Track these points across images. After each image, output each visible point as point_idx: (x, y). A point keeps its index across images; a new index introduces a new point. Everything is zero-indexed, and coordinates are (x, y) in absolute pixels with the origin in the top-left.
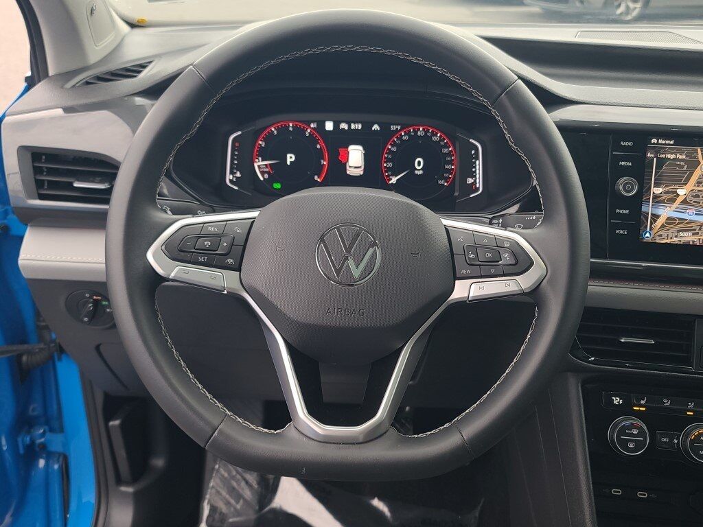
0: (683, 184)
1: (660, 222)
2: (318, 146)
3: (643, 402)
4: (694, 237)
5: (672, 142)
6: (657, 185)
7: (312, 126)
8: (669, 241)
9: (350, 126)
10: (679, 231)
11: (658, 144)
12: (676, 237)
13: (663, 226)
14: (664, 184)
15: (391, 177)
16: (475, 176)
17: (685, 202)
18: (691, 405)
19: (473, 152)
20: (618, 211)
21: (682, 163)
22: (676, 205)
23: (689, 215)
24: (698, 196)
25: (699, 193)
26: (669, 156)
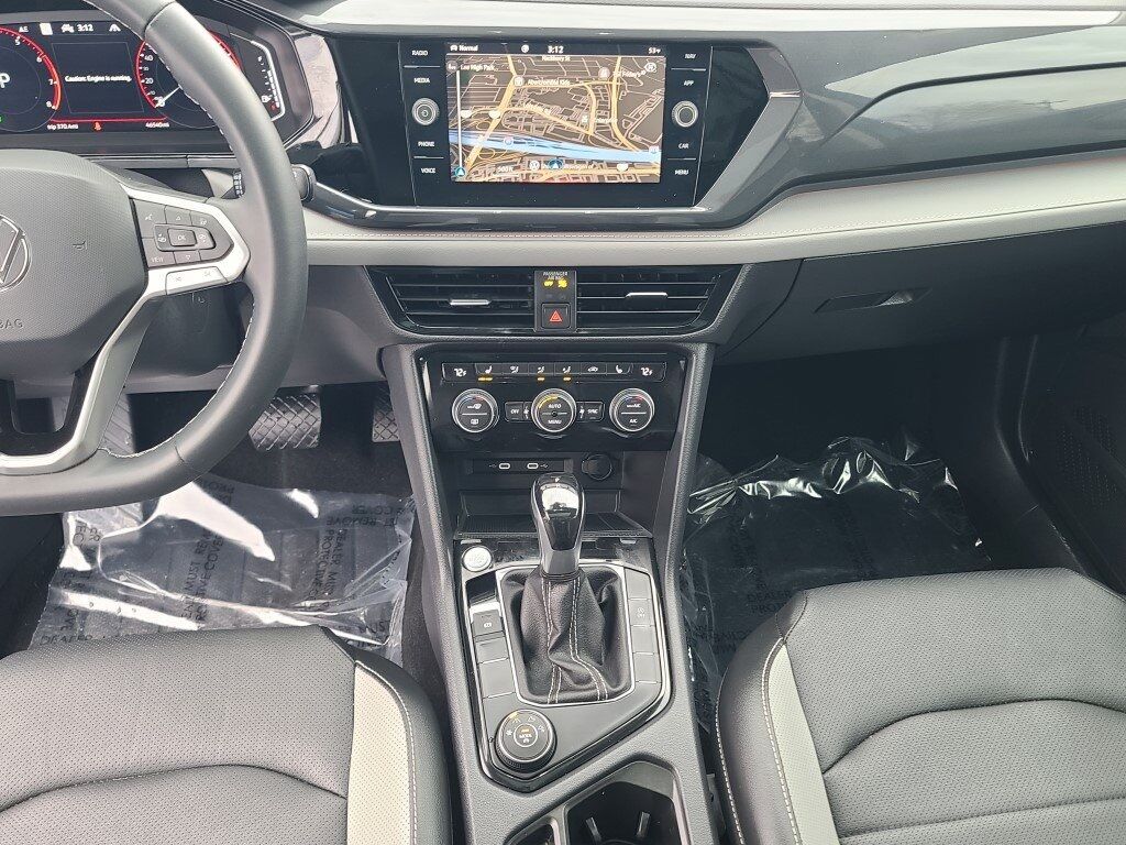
0: (494, 104)
1: (474, 155)
2: (39, 60)
3: (488, 372)
4: (515, 172)
5: (476, 49)
6: (465, 106)
7: (21, 30)
8: (487, 179)
9: (76, 28)
10: (497, 166)
11: (458, 51)
12: (495, 173)
13: (477, 160)
14: (473, 105)
15: (156, 98)
16: (271, 93)
17: (499, 127)
18: (541, 370)
19: (260, 59)
20: (420, 143)
21: (492, 77)
22: (490, 131)
23: (507, 144)
24: (513, 119)
25: (516, 115)
26: (474, 67)
